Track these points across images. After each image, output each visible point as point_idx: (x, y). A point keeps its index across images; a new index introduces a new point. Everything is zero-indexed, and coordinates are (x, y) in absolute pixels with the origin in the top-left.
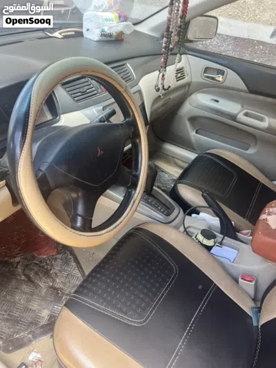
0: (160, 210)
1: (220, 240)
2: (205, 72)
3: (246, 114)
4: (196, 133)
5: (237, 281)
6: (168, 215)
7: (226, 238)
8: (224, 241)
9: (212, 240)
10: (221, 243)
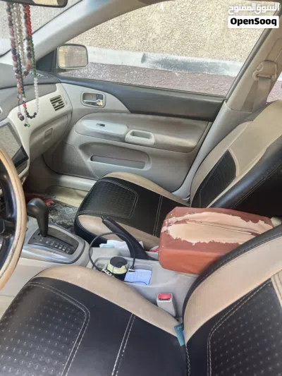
0: (61, 250)
1: (131, 264)
2: (84, 98)
3: (133, 134)
4: (92, 160)
5: (155, 303)
6: (72, 253)
7: (136, 260)
8: (136, 264)
9: (123, 267)
10: (133, 267)
